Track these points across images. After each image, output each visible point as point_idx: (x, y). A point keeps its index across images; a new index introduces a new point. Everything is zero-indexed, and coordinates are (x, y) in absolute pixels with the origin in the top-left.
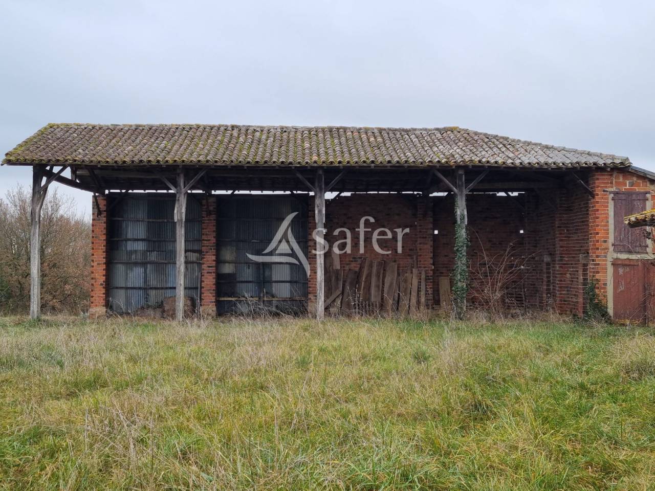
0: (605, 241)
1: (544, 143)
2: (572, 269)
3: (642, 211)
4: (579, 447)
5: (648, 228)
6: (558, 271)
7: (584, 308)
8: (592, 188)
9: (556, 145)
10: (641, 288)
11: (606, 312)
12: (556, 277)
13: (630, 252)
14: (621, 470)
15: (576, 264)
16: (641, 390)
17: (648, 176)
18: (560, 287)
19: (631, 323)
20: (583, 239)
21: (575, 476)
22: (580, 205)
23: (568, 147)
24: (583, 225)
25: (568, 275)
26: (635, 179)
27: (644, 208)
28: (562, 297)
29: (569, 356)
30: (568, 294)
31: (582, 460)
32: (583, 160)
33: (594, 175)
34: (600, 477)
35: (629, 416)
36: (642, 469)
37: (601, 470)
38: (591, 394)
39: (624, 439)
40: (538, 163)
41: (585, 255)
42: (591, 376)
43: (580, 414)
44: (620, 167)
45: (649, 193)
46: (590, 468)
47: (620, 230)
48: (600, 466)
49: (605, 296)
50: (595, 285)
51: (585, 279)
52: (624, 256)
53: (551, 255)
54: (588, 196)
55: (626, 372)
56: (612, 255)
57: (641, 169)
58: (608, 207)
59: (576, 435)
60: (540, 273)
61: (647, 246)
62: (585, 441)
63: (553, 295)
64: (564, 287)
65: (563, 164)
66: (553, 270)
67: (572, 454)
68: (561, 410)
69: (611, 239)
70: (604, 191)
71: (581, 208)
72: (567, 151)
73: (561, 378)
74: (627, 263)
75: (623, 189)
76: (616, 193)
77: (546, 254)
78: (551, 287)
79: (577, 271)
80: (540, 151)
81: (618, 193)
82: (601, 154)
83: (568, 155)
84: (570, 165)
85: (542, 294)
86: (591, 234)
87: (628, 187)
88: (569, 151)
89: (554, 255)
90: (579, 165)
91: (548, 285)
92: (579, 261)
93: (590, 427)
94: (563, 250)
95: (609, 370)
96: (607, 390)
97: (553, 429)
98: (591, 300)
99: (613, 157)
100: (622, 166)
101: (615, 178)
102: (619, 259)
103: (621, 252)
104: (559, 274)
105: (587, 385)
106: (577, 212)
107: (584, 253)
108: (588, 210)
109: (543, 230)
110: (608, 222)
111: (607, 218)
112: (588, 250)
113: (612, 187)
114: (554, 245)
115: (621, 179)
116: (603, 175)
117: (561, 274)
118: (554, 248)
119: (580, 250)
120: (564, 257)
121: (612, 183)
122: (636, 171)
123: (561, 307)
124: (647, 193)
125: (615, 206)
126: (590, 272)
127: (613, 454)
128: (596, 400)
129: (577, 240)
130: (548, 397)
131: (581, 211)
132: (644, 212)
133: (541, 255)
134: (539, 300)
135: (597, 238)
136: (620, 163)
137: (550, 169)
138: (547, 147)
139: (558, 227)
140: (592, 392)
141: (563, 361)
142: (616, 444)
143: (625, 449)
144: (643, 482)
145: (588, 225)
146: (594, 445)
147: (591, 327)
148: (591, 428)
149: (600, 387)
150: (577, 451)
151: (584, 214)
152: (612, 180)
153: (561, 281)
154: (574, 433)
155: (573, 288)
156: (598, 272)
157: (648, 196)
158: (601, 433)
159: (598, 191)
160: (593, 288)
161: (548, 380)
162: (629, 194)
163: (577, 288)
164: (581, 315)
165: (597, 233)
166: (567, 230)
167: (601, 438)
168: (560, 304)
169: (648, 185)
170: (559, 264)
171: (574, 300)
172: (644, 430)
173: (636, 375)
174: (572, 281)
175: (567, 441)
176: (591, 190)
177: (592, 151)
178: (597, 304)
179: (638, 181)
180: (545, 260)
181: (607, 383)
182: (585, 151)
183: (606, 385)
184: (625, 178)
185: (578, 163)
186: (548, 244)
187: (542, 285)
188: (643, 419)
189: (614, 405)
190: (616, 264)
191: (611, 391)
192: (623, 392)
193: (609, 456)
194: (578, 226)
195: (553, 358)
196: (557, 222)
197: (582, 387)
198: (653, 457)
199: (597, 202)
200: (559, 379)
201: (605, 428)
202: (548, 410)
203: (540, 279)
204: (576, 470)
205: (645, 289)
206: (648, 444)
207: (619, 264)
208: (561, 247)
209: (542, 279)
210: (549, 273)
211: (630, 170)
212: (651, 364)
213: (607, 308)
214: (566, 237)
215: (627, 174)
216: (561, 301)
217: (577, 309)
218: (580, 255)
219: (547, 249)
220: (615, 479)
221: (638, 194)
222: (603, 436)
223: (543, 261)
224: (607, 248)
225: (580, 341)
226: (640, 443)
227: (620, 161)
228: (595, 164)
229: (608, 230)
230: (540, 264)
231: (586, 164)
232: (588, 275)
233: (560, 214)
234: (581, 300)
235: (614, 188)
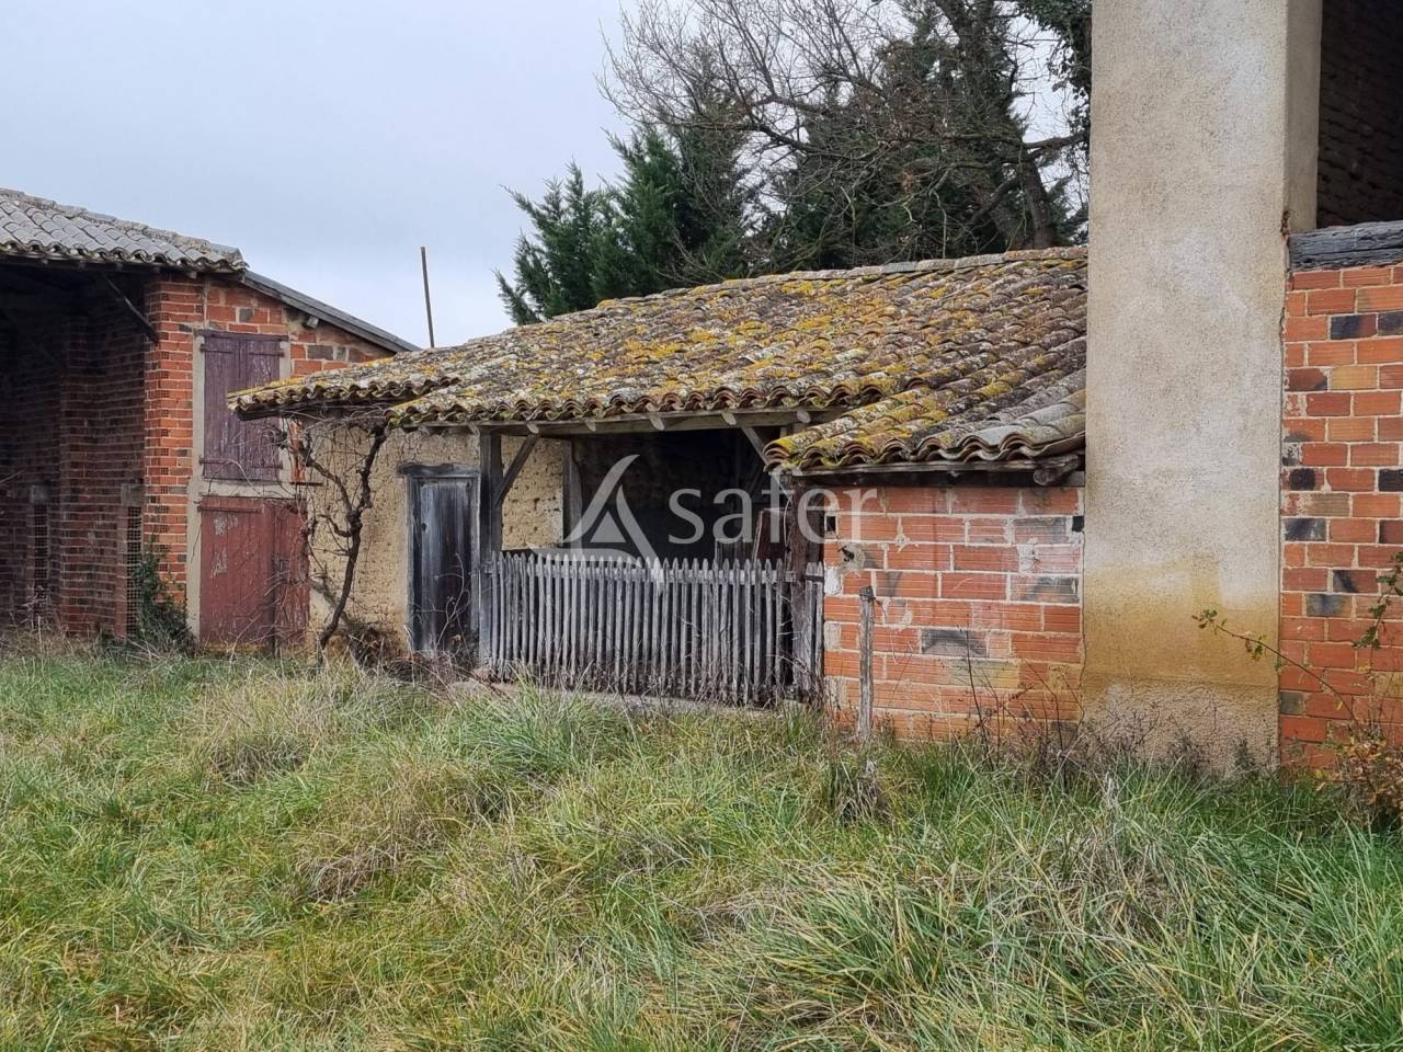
0: (184, 453)
1: (31, 193)
2: (101, 522)
3: (270, 381)
4: (93, 960)
5: (284, 424)
6: (65, 525)
7: (130, 618)
8: (152, 318)
9: (61, 202)
10: (265, 566)
11: (184, 626)
12: (60, 542)
13: (241, 480)
14: (194, 1002)
15: (111, 508)
16: (251, 806)
17: (284, 299)
18: (72, 568)
19: (241, 651)
20: (132, 447)
21: (77, 1034)
22: (123, 360)
23: (93, 209)
24: (130, 412)
25: (91, 538)
26: (254, 303)
27: (275, 375)
28: (75, 593)
29: (83, 739)
30: (91, 584)
31: (99, 992)
32: (130, 245)
33: (159, 287)
34: (143, 1027)
35: (221, 870)
36: (242, 992)
37: (146, 1008)
38: (133, 827)
39: (204, 926)
40: (13, 245)
41: (134, 486)
42: (135, 784)
43: (103, 878)
44: (219, 271)
45: (286, 338)
46: (117, 1008)
47: (220, 425)
48: (144, 999)
49: (183, 588)
50: (158, 560)
51: (134, 547)
52: (226, 490)
53: (49, 484)
54: (142, 339)
55: (221, 767)
56: (199, 486)
57: (268, 280)
58: (191, 369)
59: (87, 934)
60: (19, 531)
61: (281, 467)
62: (110, 943)
63: (53, 589)
64: (82, 568)
65: (80, 251)
66: (52, 525)
67: (76, 982)
68: (53, 876)
69: (198, 448)
70: (182, 328)
71: (127, 368)
72: (90, 220)
73: (60, 794)
74: (233, 506)
75: (227, 326)
76: (210, 336)
77: (36, 484)
78: (48, 568)
79: (115, 527)
80: (19, 213)
81: (213, 336)
82: (175, 235)
83: (92, 229)
84: (97, 255)
85: (24, 586)
86: (150, 434)
87: (237, 322)
88: (96, 220)
89: (55, 484)
90: (120, 257)
91: (39, 563)
92: (119, 500)
93: (124, 907)
94: (79, 474)
95: (181, 766)
96: (173, 814)
97: (28, 924)
98: (147, 597)
99: (203, 246)
100: (224, 270)
101: (209, 299)
102: (217, 496)
103: (221, 479)
104: (67, 534)
105: (123, 807)
106: (116, 378)
107: (132, 482)
108: (141, 374)
109: (28, 419)
110: (190, 405)
111: (188, 395)
112: (144, 473)
113: (201, 319)
114: (56, 460)
115: (222, 303)
116: (179, 288)
117: (73, 533)
118: (57, 468)
119: (122, 474)
120: (80, 491)
121: (200, 309)
122: (256, 283)
123: (73, 618)
124: (280, 340)
125: (208, 366)
126: (147, 528)
127: (176, 967)
128: (144, 840)
129: (114, 448)
130: (21, 846)
131: (125, 376)
132: (272, 384)
133: (23, 485)
134: (15, 601)
135: (164, 445)
136: (219, 262)
137: (45, 262)
138: (38, 204)
139: (69, 414)
140: (136, 824)
141: (68, 753)
142: (185, 941)
143: (206, 950)
144: (242, 1022)
145: (143, 412)
146: (131, 952)
147: (143, 665)
148: (129, 909)
149: (157, 809)
150: (88, 973)
151: (132, 384)
152: (202, 301)
153: (72, 551)
154: (85, 928)
155: (103, 569)
156: (165, 529)
157: (284, 345)
158: (151, 921)
159: (168, 327)
160: (151, 571)
161: (25, 803)
162: (241, 339)
163: (114, 570)
164: (122, 635)
165: (165, 433)
166: (91, 423)
167: (148, 933)
168: (72, 610)
169: (285, 320)
170: (67, 508)
171: (106, 599)
172: (251, 900)
173: (241, 772)
174: (102, 552)
175: (62, 952)
176: (150, 325)
177: (153, 226)
178: (162, 607)
179: (262, 309)
180: (33, 496)
181: (173, 798)
182: (137, 224)
183: (170, 802)
184: (231, 300)
185: (119, 253)
186: (41, 457)
187: (23, 562)
188: (252, 875)
189: (186, 847)
190: (207, 508)
191: (182, 816)
192: (209, 815)
193: (167, 973)
194: (119, 412)
195: (42, 745)
196: (64, 402)
197: (113, 811)
198: (268, 960)
199: (166, 355)
200: (55, 798)
201: (162, 907)
202: (20, 879)
203: (18, 547)
204: (81, 1020)
205: (273, 568)
206: (259, 931)
207: (217, 510)
208: (75, 465)
209: (25, 547)
210: (43, 531)
211: (243, 281)
212: (277, 744)
213: (185, 616)
214: (86, 439)
215: (237, 290)
216: (72, 601)
217: (113, 622)
218: (123, 486)
219: (39, 468)
220: (179, 1025)
221: (261, 339)
222: (156, 925)
223: (27, 500)
224: (188, 471)
225: (115, 700)
226: (240, 932)
227: (221, 257)
228: (159, 258)
229: (190, 424)
230: (20, 508)
231: (138, 256)
232: (142, 537)
233: (73, 379)
234: (122, 599)
235: (207, 322)
